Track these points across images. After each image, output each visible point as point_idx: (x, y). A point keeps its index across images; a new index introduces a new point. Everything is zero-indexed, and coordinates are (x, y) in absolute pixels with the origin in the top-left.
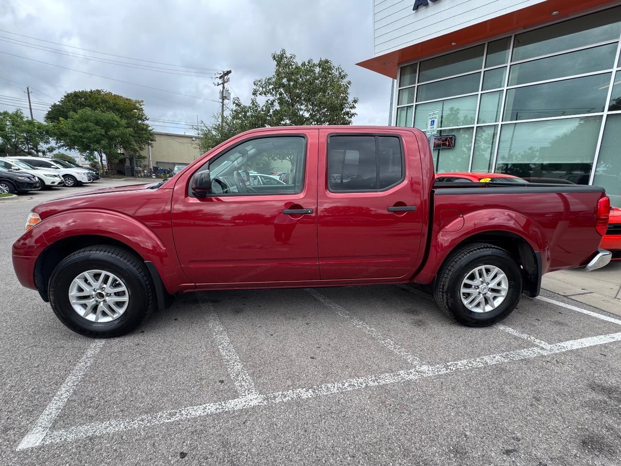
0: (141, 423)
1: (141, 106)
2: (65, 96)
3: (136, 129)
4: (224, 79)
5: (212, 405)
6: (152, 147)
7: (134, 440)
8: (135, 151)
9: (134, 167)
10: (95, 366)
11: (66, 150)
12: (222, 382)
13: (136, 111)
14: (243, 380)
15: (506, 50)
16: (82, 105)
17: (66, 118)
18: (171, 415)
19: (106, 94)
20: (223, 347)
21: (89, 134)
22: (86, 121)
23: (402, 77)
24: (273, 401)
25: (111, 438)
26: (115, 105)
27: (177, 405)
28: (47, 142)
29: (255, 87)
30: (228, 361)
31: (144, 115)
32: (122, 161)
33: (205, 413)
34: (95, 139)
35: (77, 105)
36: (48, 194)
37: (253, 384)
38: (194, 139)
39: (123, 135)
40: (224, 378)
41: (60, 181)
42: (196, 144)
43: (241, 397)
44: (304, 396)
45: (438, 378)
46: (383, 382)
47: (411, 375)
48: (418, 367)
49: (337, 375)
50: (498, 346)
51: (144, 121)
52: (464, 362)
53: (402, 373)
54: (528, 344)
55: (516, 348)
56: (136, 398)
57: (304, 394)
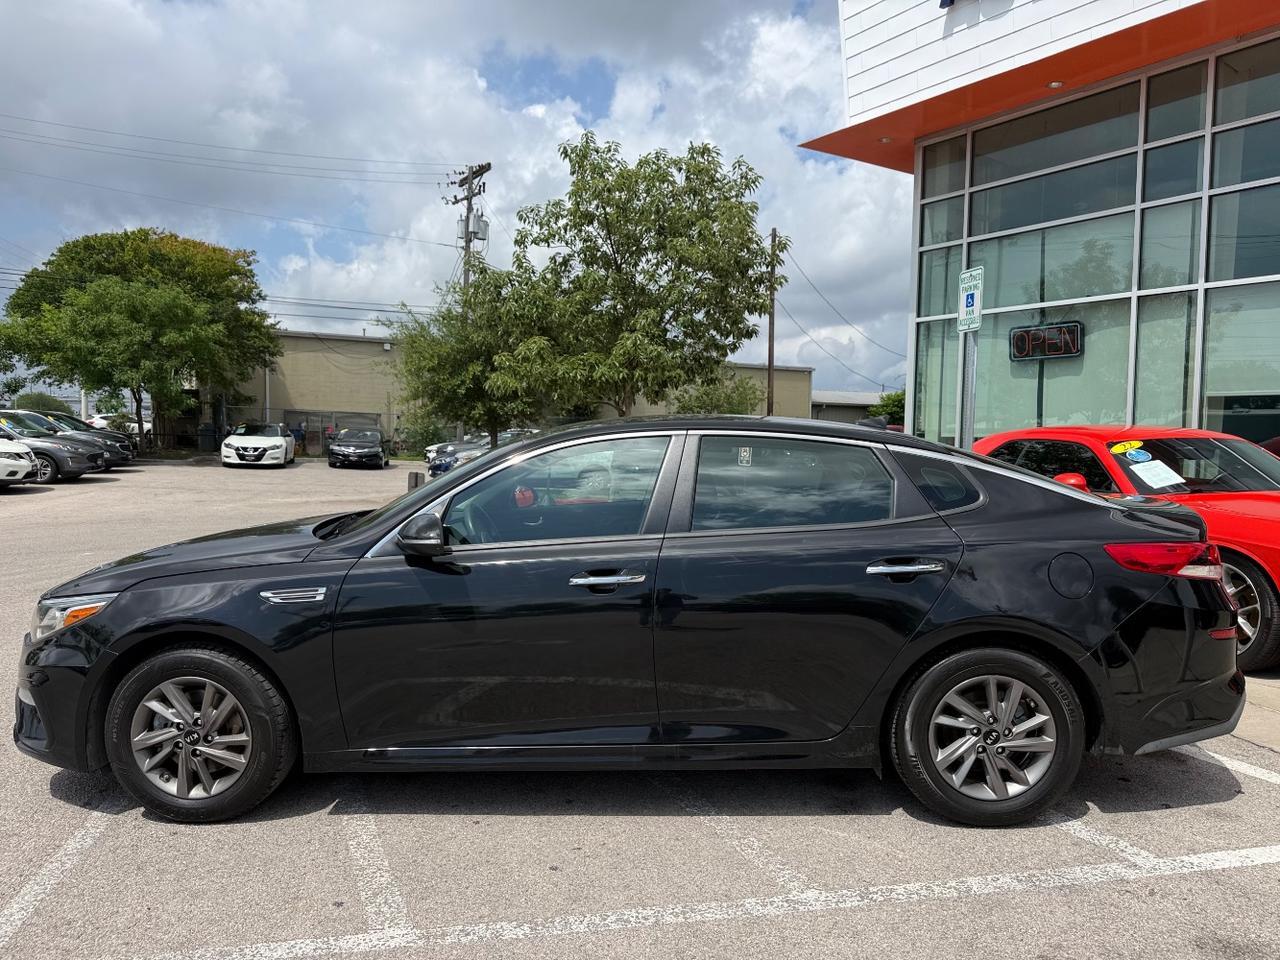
1: (249, 265)
2: (60, 250)
3: (232, 325)
4: (470, 188)
5: (308, 941)
6: (273, 370)
8: (228, 384)
9: (222, 426)
10: (81, 869)
11: (50, 385)
12: (339, 904)
13: (236, 278)
14: (385, 903)
15: (1199, 93)
16: (101, 270)
17: (57, 302)
19: (162, 239)
20: (359, 844)
21: (111, 344)
22: (108, 309)
23: (928, 171)
24: (439, 940)
26: (183, 265)
27: (238, 939)
28: (6, 368)
29: (520, 225)
30: (362, 869)
31: (256, 288)
32: (193, 414)
33: (291, 955)
34: (127, 356)
35: (91, 268)
37: (405, 910)
38: (387, 347)
39: (197, 345)
40: (345, 899)
41: (30, 469)
43: (372, 932)
44: (508, 935)
45: (831, 914)
46: (699, 917)
47: (769, 906)
48: (794, 892)
49: (596, 902)
50: (1022, 858)
51: (254, 302)
52: (913, 886)
53: (750, 902)
54: (1105, 855)
55: (1065, 863)
56: (157, 925)
57: (510, 932)
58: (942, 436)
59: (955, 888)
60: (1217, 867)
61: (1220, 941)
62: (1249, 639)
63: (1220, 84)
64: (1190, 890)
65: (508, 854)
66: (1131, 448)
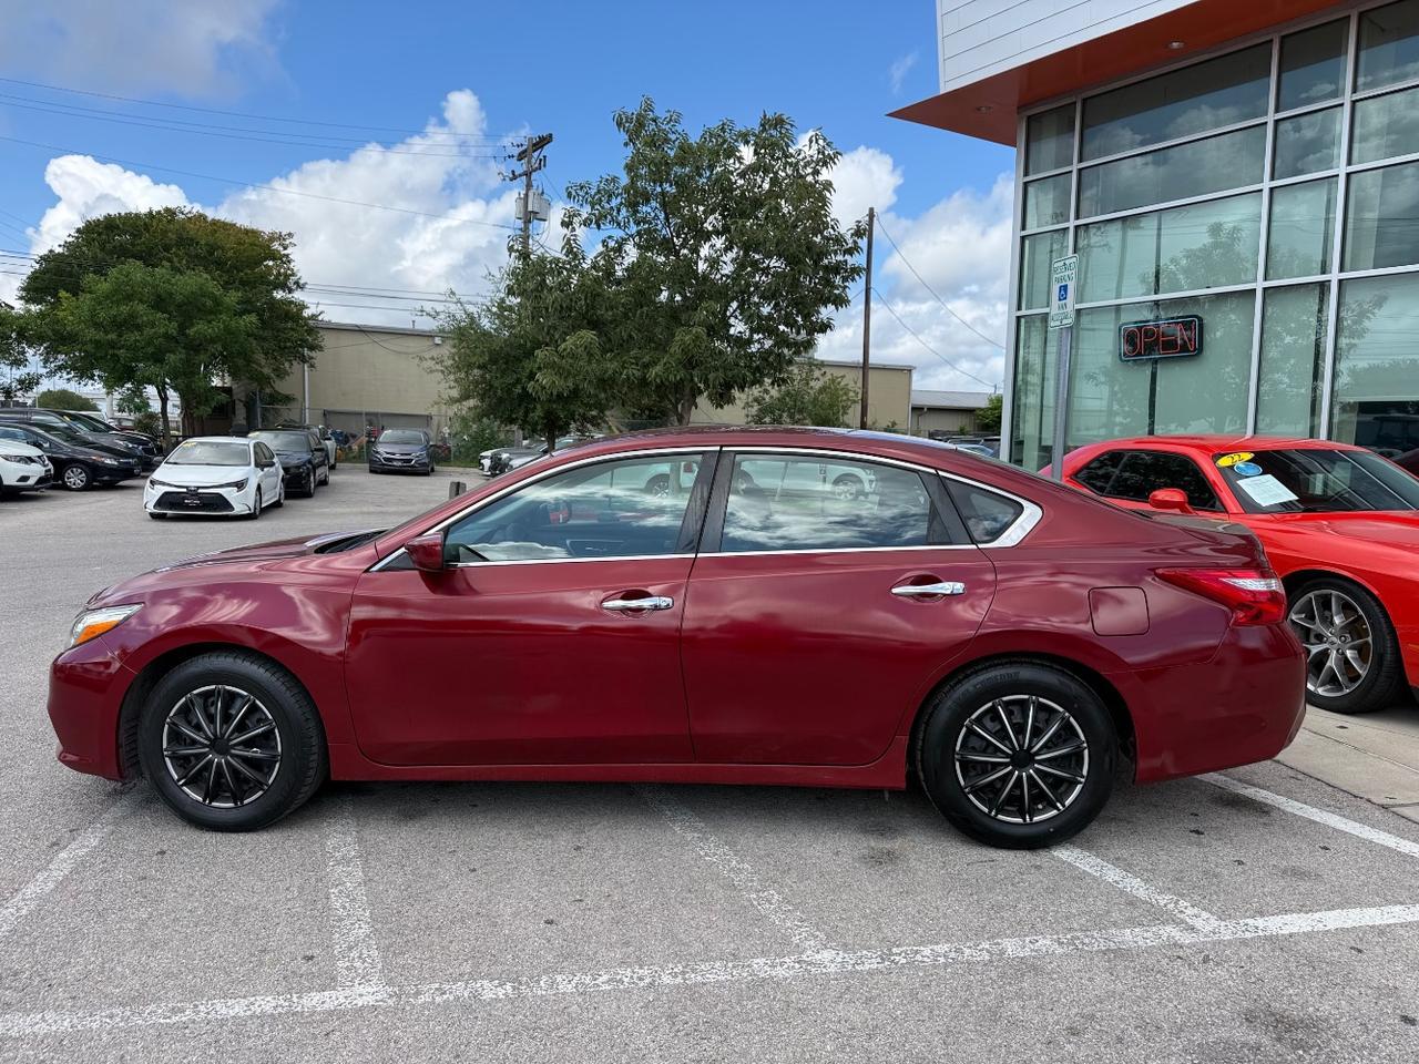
0: (108, 1020)
1: (285, 249)
2: (78, 231)
3: (267, 315)
4: (529, 162)
5: (269, 998)
6: (312, 366)
7: (84, 1048)
8: (263, 380)
10: (37, 915)
11: (69, 380)
12: (309, 958)
13: (271, 263)
14: (360, 957)
15: (1339, 55)
16: (123, 253)
17: (75, 291)
18: (174, 1011)
19: (189, 219)
20: (341, 892)
21: (133, 337)
22: (129, 298)
23: (1032, 144)
24: (411, 999)
25: (37, 1041)
26: (212, 248)
27: (194, 994)
28: (18, 362)
30: (341, 920)
31: (293, 275)
32: (225, 412)
33: (249, 1013)
34: (150, 350)
35: (110, 253)
36: (14, 512)
37: (380, 966)
38: (438, 341)
39: (227, 336)
40: (316, 952)
42: (433, 359)
43: (340, 989)
44: (488, 995)
45: (845, 977)
46: (699, 978)
47: (779, 968)
48: (809, 952)
49: (590, 959)
50: (1067, 918)
51: (290, 291)
52: (942, 948)
53: (759, 962)
54: (1159, 916)
55: (1115, 924)
56: (109, 978)
57: (489, 989)
58: (1043, 444)
59: (988, 951)
60: (1283, 932)
61: (1273, 1015)
62: (1359, 676)
63: (1364, 43)
64: (1249, 957)
65: (501, 905)
66: (1241, 459)
